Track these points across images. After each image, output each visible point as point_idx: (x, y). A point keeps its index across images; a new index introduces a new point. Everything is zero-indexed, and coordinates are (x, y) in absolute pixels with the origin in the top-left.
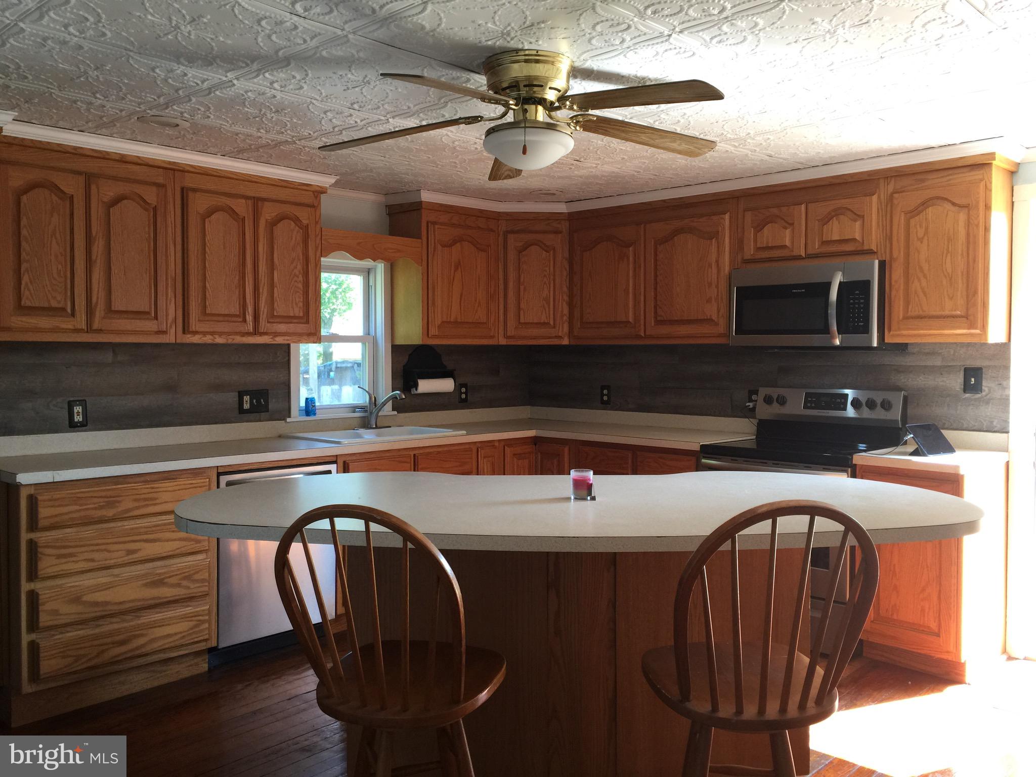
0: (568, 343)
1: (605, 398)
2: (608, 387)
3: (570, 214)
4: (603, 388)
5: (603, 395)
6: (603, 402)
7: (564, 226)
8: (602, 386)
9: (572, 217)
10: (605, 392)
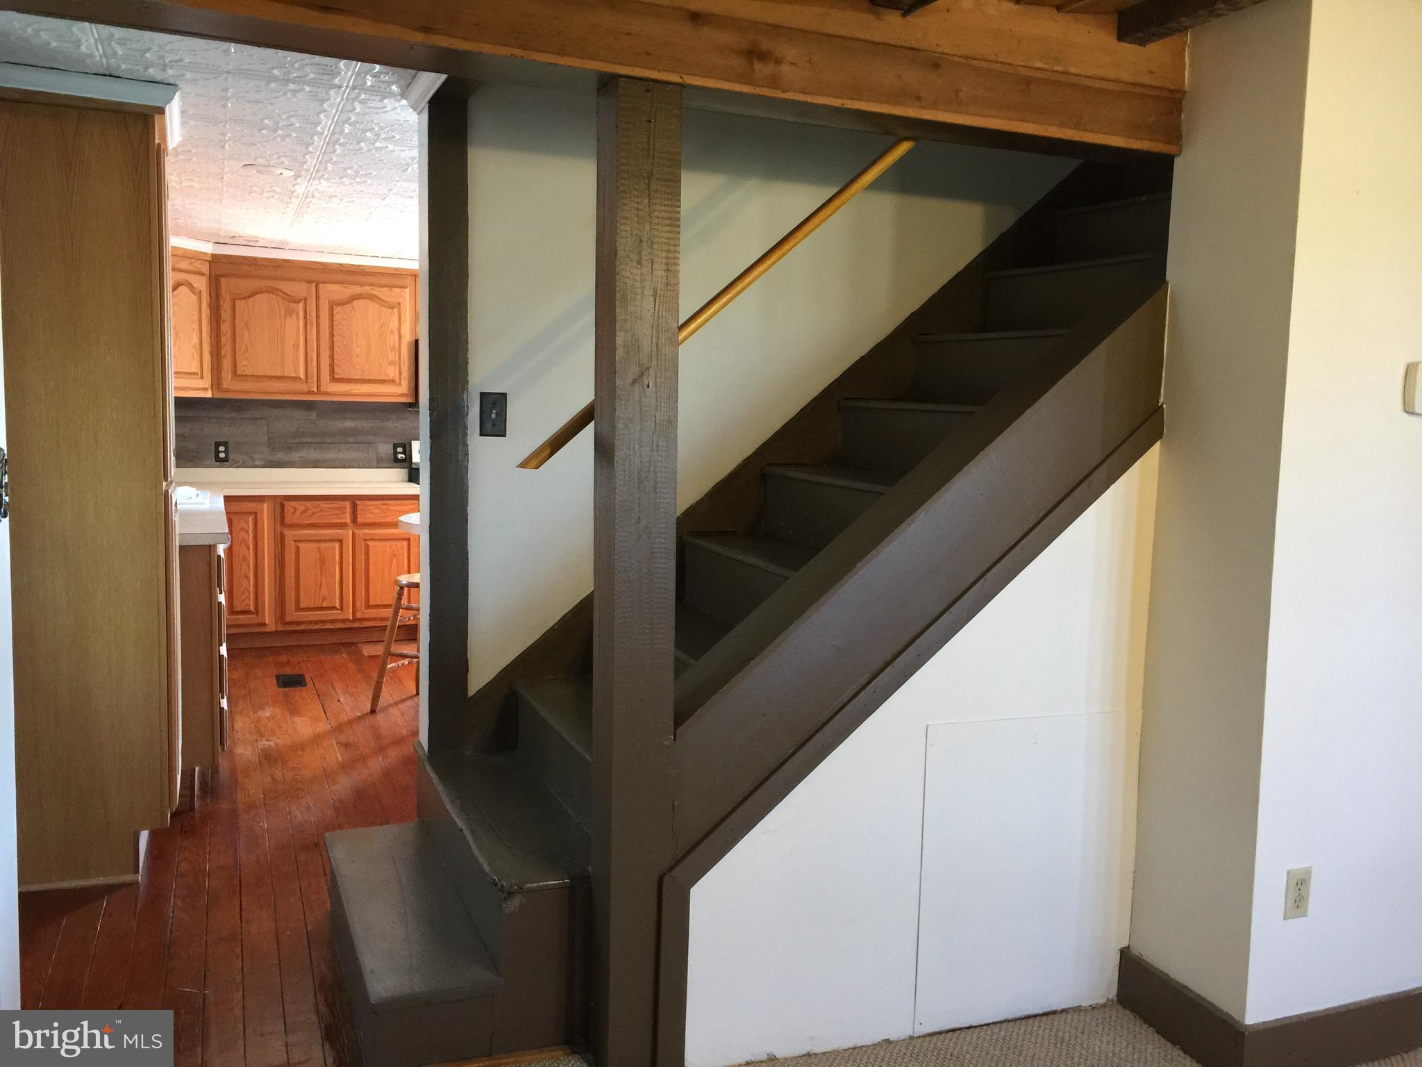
0: (211, 396)
1: (222, 455)
2: (225, 444)
3: (214, 256)
4: (218, 445)
5: (217, 452)
6: (218, 459)
7: (205, 268)
8: (216, 443)
9: (215, 260)
10: (222, 448)
